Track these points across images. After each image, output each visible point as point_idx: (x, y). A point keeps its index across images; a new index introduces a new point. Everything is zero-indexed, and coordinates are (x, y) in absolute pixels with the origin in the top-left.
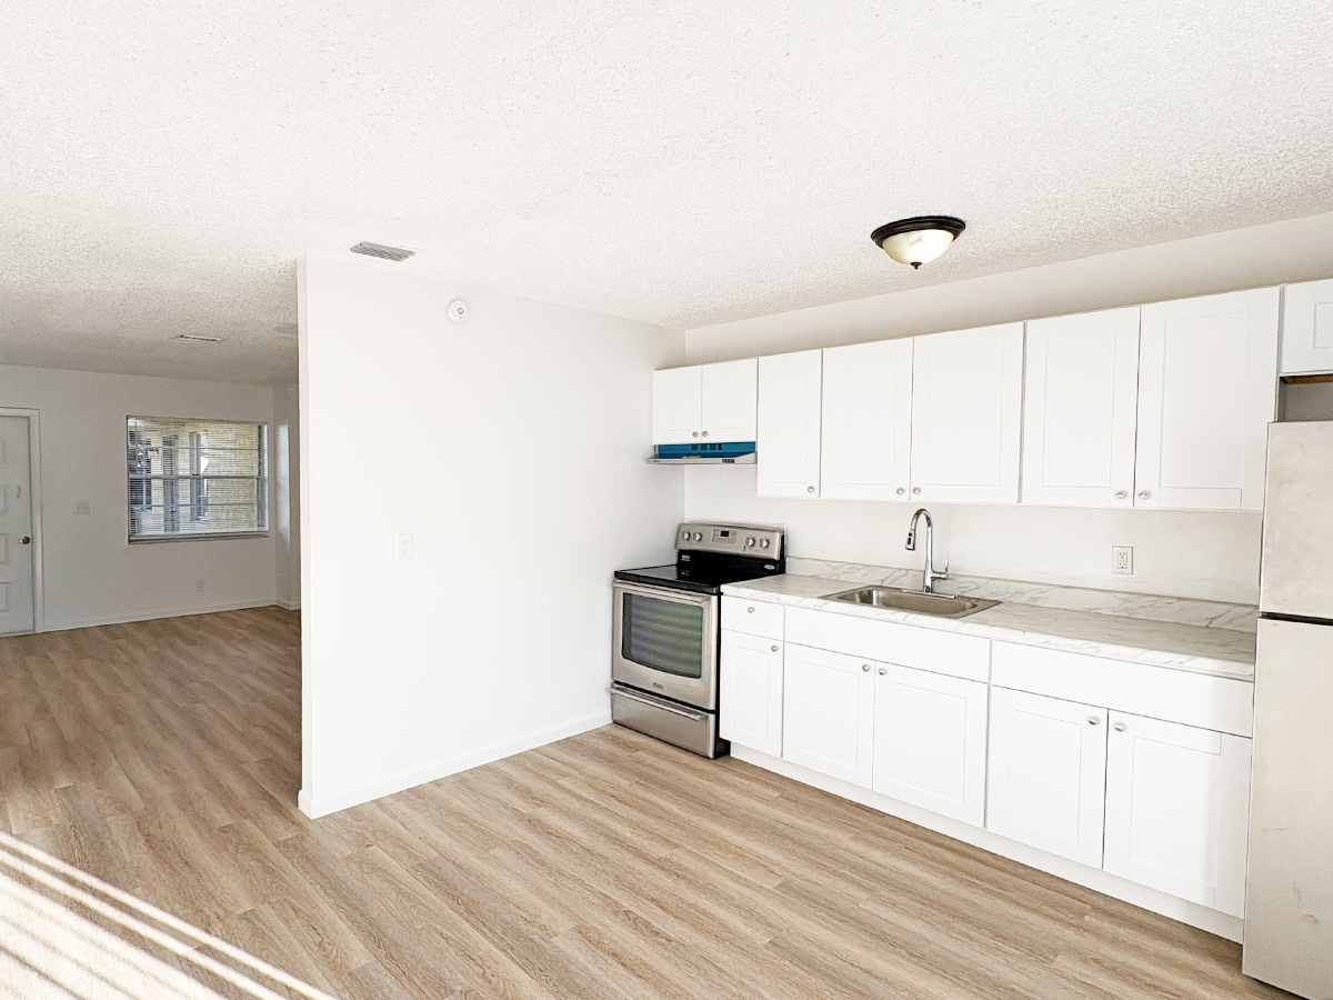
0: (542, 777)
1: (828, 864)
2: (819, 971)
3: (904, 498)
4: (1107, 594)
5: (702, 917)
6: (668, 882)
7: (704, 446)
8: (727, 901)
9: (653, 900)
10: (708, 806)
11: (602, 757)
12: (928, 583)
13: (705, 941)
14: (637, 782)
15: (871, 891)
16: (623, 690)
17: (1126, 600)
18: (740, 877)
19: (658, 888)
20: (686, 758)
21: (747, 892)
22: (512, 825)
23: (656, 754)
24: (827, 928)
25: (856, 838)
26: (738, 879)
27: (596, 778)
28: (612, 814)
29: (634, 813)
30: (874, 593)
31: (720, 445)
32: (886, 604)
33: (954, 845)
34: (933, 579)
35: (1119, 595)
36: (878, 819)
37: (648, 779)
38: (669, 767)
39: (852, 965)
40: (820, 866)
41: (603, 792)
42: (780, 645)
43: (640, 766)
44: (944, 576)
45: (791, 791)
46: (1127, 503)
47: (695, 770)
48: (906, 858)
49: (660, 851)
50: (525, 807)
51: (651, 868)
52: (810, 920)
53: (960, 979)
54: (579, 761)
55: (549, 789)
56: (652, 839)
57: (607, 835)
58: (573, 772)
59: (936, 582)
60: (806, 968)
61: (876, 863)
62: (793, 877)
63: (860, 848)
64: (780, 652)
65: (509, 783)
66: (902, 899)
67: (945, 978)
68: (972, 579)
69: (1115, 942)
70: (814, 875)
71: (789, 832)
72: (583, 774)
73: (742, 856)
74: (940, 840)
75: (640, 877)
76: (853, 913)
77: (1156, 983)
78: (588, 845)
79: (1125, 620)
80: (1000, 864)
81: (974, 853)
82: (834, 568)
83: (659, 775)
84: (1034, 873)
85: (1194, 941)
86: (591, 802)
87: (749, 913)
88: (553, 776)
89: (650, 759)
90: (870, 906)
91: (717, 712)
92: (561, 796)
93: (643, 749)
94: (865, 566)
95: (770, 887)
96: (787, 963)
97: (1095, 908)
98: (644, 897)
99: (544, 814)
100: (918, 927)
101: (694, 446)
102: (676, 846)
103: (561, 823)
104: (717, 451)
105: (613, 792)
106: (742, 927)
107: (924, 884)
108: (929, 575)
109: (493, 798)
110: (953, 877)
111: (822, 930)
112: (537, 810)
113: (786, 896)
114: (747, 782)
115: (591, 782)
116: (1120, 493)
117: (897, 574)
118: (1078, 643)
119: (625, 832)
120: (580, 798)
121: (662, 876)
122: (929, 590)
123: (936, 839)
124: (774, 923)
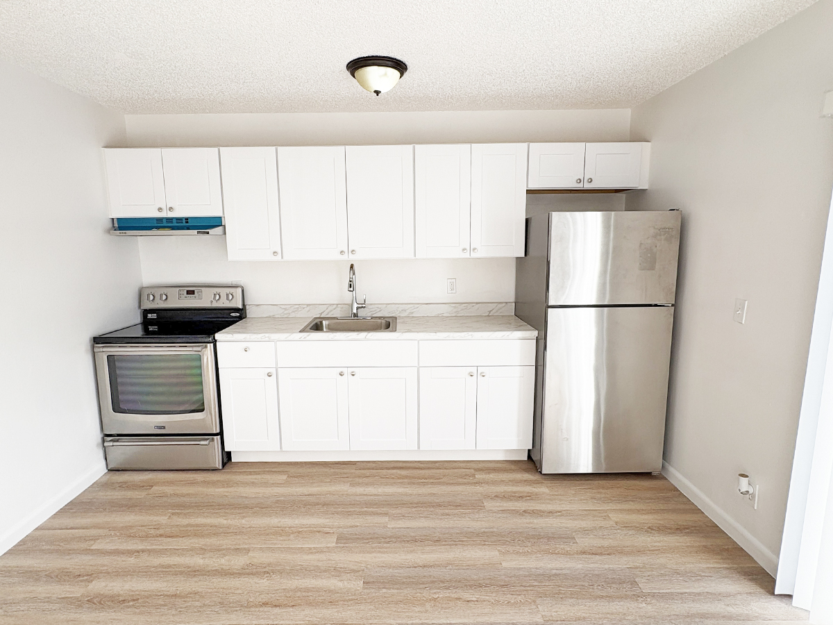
0: (69, 552)
1: (351, 510)
2: (403, 583)
3: (345, 257)
4: (447, 305)
5: (310, 594)
6: (264, 583)
7: (170, 220)
8: (316, 571)
9: (265, 604)
10: (246, 507)
11: (121, 506)
12: (355, 311)
13: (325, 611)
14: (173, 514)
15: (386, 514)
16: (117, 441)
17: (455, 307)
18: (310, 549)
19: (261, 593)
20: (199, 477)
21: (322, 556)
22: (72, 616)
23: (171, 483)
24: (384, 553)
25: (352, 485)
26: (310, 551)
27: (131, 527)
28: (174, 552)
29: (192, 541)
30: (324, 322)
31: (187, 219)
32: (332, 329)
33: (401, 465)
34: (358, 308)
35: (452, 305)
36: (354, 467)
37: (181, 507)
38: (191, 490)
39: (416, 567)
40: (349, 514)
41: (147, 537)
42: (273, 371)
43: (165, 499)
44: (363, 306)
45: (292, 470)
46: (467, 255)
47: (214, 484)
48: (387, 484)
49: (238, 562)
50: (77, 591)
51: (242, 579)
52: (373, 552)
53: (463, 541)
54: (101, 519)
55: (87, 559)
56: (225, 555)
57: (181, 573)
58: (101, 532)
59: (359, 310)
60: (397, 586)
61: (375, 495)
62: (341, 529)
63: (360, 490)
64: (274, 376)
65: (33, 575)
66: (404, 510)
67: (456, 545)
68: (377, 306)
69: (494, 483)
70: (350, 521)
71: (312, 499)
72: (114, 529)
73: (299, 532)
74: (392, 465)
75: (240, 591)
76: (389, 534)
77: (521, 495)
78: (172, 590)
79: (455, 318)
80: (428, 466)
81: (411, 465)
82: (285, 309)
83: (186, 499)
84: (442, 463)
85: (513, 467)
86: (143, 551)
87: (337, 571)
88: (83, 545)
89: (169, 490)
90: (392, 525)
91: (221, 434)
92: (106, 560)
93: (157, 484)
94: (307, 305)
95: (334, 545)
96: (384, 590)
97: (476, 470)
98: (256, 607)
99: (99, 586)
100: (423, 523)
101: (159, 220)
102: (248, 550)
103: (127, 586)
104: (184, 224)
105: (159, 532)
106: (340, 584)
107: (406, 495)
108: (355, 305)
109: (25, 600)
110: (414, 484)
111: (383, 555)
112: (91, 586)
113: (347, 545)
114: (258, 477)
115: (128, 533)
116: (464, 250)
117: (331, 308)
118: (463, 334)
119: (198, 561)
120: (130, 553)
121: (256, 580)
122: (355, 315)
123: (388, 465)
124: (355, 568)
